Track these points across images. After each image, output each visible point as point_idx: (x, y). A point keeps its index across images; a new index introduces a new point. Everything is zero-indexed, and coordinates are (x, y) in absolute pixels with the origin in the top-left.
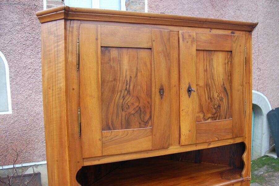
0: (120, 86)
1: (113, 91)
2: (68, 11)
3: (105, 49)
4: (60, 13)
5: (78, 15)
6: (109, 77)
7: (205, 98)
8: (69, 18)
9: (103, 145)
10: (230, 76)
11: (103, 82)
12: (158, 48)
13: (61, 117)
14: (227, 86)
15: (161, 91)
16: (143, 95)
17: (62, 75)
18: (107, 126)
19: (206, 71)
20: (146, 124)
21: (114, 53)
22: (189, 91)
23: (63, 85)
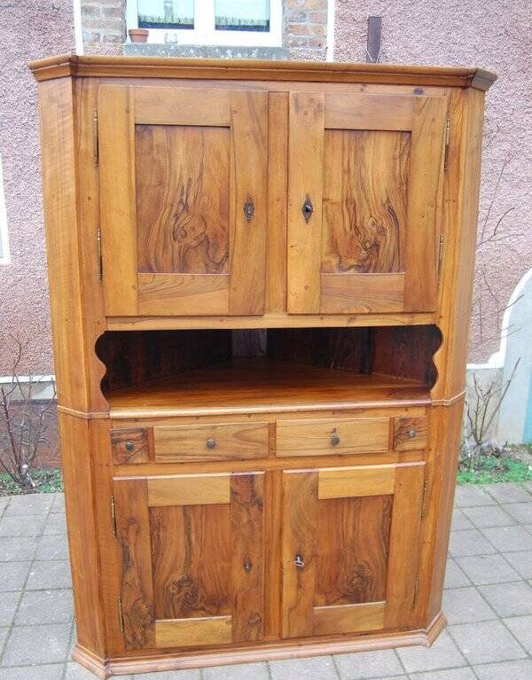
0: (170, 195)
1: (157, 203)
2: (77, 63)
3: (143, 128)
4: (65, 67)
5: (93, 70)
6: (150, 180)
7: (343, 225)
8: (79, 74)
9: (141, 297)
10: (404, 184)
11: (139, 187)
12: (243, 125)
13: (70, 245)
14: (398, 206)
15: (249, 207)
16: (213, 215)
17: (70, 173)
18: (146, 265)
19: (347, 171)
20: (219, 266)
21: (159, 136)
22: (307, 211)
23: (72, 190)
